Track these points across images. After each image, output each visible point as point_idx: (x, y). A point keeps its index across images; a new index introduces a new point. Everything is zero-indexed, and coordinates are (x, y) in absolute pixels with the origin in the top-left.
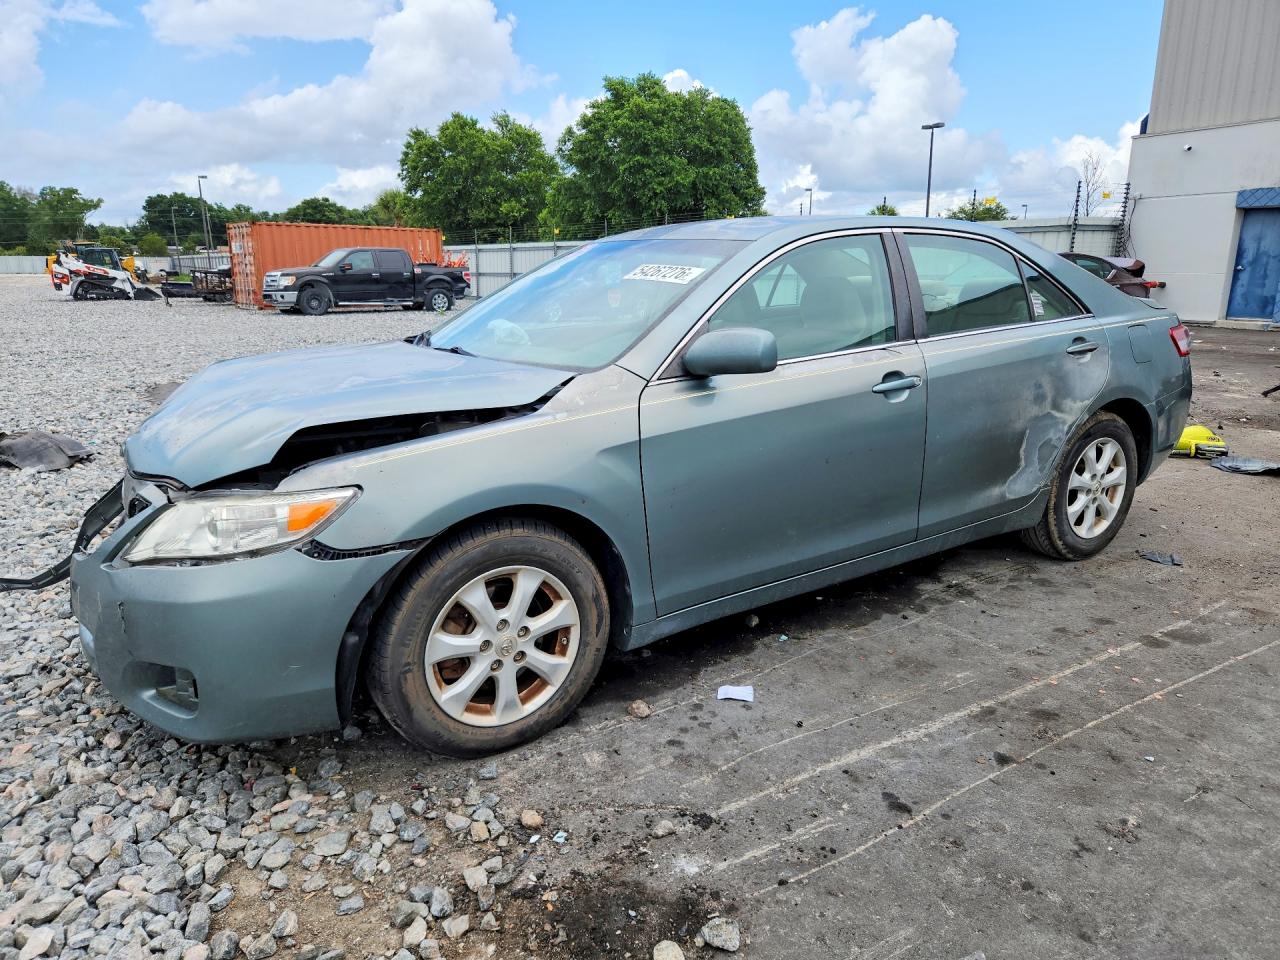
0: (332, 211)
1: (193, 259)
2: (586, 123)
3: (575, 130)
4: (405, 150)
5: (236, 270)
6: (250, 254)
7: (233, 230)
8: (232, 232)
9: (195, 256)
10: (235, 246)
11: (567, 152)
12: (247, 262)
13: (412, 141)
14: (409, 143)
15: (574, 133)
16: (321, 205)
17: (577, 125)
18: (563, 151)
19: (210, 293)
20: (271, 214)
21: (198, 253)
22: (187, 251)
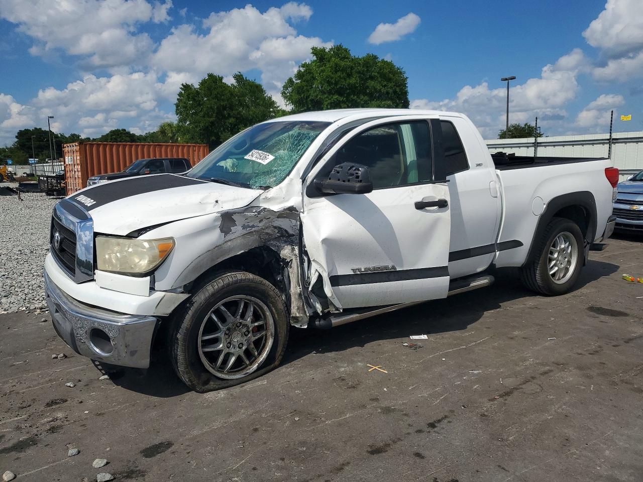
0: (127, 137)
1: (44, 166)
2: (300, 75)
3: (294, 80)
4: (178, 97)
5: (68, 175)
6: (78, 165)
7: (67, 148)
8: (66, 150)
9: (45, 164)
10: (68, 160)
11: (288, 94)
12: (76, 170)
13: (183, 92)
14: (181, 93)
15: (294, 82)
16: (121, 133)
17: (295, 77)
18: (285, 93)
19: (50, 191)
20: (91, 139)
21: (47, 163)
22: (42, 161)
